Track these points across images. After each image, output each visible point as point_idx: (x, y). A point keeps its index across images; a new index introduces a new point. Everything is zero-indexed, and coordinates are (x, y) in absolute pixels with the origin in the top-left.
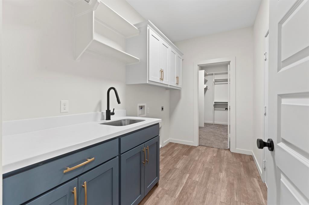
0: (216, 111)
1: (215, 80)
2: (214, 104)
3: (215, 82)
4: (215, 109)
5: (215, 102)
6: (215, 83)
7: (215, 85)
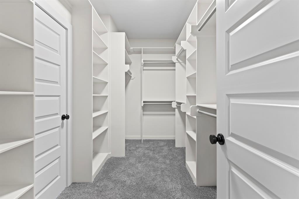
0: (145, 118)
1: (144, 61)
2: (143, 104)
3: (145, 65)
4: (145, 113)
5: (144, 102)
6: (145, 68)
7: (144, 71)
